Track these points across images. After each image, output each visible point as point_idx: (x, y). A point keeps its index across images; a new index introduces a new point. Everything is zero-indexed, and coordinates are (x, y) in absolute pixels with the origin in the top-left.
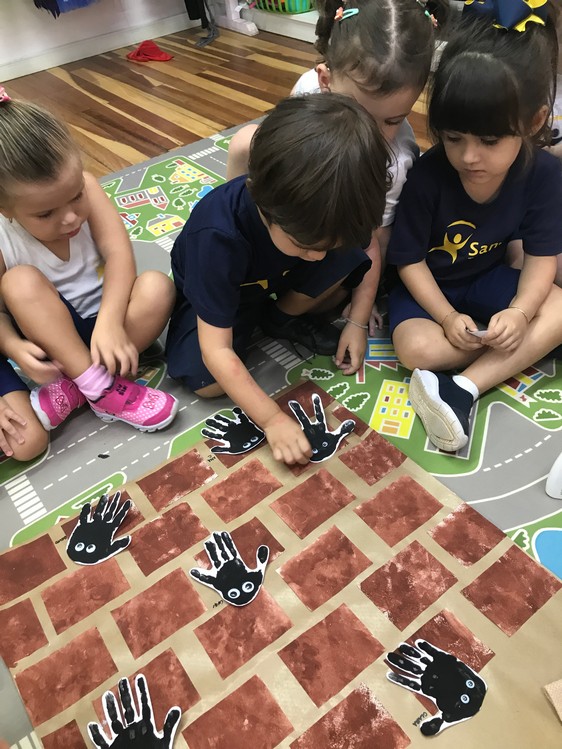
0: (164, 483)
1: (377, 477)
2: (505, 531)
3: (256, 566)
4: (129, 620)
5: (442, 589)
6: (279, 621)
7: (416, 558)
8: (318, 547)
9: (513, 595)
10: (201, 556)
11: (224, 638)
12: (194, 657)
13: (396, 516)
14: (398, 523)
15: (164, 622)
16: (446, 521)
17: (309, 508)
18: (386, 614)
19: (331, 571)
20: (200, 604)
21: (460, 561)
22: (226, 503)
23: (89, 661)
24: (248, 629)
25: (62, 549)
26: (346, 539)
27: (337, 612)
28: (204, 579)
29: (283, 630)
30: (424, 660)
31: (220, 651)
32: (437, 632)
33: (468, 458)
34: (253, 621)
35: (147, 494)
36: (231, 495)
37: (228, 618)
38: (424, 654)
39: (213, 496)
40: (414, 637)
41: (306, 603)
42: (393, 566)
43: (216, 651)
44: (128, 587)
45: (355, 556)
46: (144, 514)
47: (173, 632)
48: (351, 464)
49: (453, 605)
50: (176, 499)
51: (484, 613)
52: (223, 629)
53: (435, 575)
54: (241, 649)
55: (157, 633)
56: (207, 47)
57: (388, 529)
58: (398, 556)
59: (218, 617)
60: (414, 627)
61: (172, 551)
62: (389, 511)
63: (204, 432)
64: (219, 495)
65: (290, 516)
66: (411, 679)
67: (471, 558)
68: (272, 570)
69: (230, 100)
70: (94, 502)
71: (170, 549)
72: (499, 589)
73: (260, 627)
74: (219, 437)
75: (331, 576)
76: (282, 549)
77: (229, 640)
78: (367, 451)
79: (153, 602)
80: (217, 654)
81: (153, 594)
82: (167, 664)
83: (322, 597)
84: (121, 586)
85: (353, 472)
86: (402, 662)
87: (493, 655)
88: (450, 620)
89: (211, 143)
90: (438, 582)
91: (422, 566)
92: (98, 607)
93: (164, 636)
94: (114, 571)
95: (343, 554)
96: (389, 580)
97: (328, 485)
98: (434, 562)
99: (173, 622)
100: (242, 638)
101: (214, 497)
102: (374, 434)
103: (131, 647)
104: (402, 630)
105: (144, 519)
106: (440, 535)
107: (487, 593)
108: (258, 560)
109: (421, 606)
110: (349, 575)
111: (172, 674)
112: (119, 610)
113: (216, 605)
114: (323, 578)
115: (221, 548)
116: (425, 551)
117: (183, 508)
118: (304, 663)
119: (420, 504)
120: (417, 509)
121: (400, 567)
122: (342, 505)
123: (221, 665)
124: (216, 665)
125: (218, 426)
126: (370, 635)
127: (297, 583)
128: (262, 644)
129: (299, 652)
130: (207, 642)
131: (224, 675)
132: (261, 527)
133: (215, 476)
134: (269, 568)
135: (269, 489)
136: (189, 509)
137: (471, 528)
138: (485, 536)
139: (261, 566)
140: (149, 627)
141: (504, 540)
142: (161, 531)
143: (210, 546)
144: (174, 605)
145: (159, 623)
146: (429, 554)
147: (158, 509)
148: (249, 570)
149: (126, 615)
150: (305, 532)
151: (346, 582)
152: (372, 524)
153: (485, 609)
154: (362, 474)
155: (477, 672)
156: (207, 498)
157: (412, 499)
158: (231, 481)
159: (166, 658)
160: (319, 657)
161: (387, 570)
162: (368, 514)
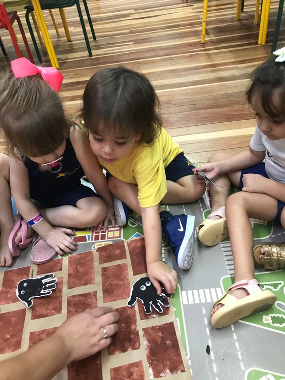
0: (163, 339)
4: (87, 298)
22: (126, 376)
23: (81, 279)
35: (160, 327)
43: (44, 334)
44: (105, 302)
46: (145, 320)
50: (146, 342)
55: (72, 309)
64: (135, 374)
82: (56, 310)
84: (108, 299)
92: (103, 286)
93: (69, 312)
101: (135, 370)
105: (141, 319)
111: (51, 311)
112: (95, 295)
117: (137, 345)
124: (39, 331)
130: (51, 331)
131: (31, 334)
133: (152, 377)
136: (134, 349)
140: (78, 307)
142: (128, 327)
147: (144, 329)
156: (137, 364)
159: (59, 310)
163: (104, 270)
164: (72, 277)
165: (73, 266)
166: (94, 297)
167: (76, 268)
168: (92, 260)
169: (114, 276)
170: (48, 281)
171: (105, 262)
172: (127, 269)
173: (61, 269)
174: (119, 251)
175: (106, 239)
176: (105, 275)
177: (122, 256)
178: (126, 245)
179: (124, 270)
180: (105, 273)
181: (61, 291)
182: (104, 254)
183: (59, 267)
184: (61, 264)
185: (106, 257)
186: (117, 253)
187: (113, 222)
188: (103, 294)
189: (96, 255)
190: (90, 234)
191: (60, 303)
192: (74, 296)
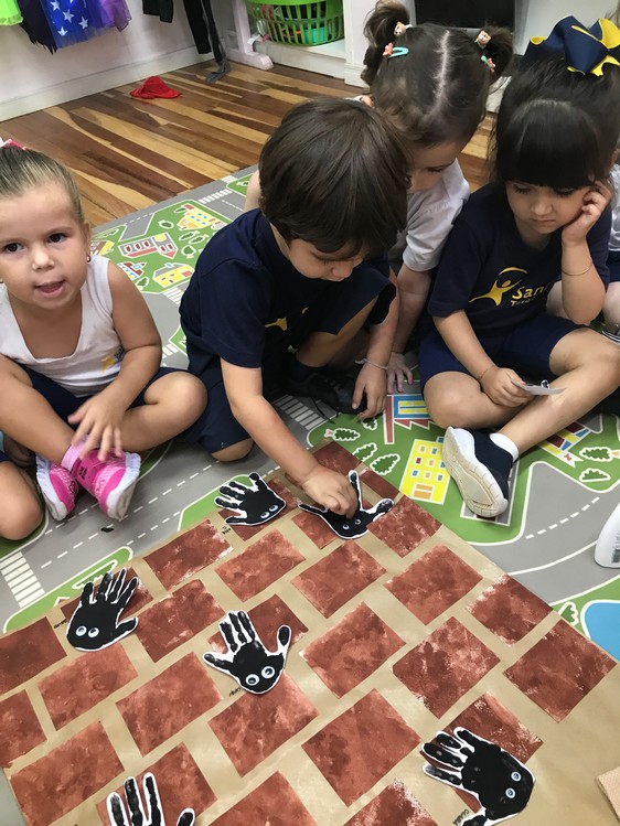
0: (174, 558)
1: (409, 547)
2: (551, 605)
3: (276, 650)
4: (136, 712)
5: (483, 670)
6: (303, 710)
7: (453, 636)
8: (346, 626)
9: (562, 676)
10: (216, 638)
11: (243, 730)
12: (208, 753)
13: (431, 590)
14: (433, 598)
15: (174, 713)
16: (486, 595)
17: (333, 585)
18: (421, 699)
19: (359, 653)
20: (215, 693)
21: (502, 638)
22: (243, 579)
23: (93, 759)
24: (269, 720)
25: (62, 634)
26: (376, 617)
27: (367, 698)
28: (220, 664)
29: (307, 720)
30: (464, 751)
31: (237, 744)
32: (478, 720)
33: (508, 525)
34: (274, 710)
35: (156, 571)
36: (248, 570)
37: (246, 707)
38: (464, 744)
39: (228, 572)
40: (453, 725)
41: (332, 689)
42: (428, 646)
43: (233, 745)
44: (135, 675)
45: (386, 636)
46: (152, 594)
47: (185, 724)
48: (380, 534)
49: (496, 689)
50: (187, 576)
51: (530, 697)
52: (240, 719)
53: (474, 655)
54: (261, 742)
55: (167, 727)
56: (218, 82)
57: (422, 604)
58: (433, 635)
59: (235, 706)
60: (451, 714)
61: (183, 634)
62: (422, 584)
63: (218, 501)
64: (235, 571)
65: (314, 593)
66: (450, 772)
67: (515, 635)
68: (294, 654)
69: (243, 139)
70: (97, 581)
71: (181, 631)
72: (545, 669)
73: (282, 717)
74: (235, 506)
75: (359, 659)
76: (305, 630)
77: (247, 732)
78: (397, 518)
79: (163, 691)
80: (234, 749)
81: (163, 682)
82: (179, 760)
83: (350, 682)
84: (128, 673)
85: (382, 542)
86: (440, 753)
87: (540, 743)
88: (492, 705)
89: (222, 186)
90: (478, 662)
91: (460, 646)
92: (101, 698)
93: (175, 729)
94: (120, 658)
95: (373, 633)
96: (424, 662)
97: (355, 558)
98: (473, 641)
99: (185, 713)
100: (262, 729)
101: (230, 573)
102: (405, 500)
103: (138, 743)
104: (439, 717)
105: (152, 599)
106: (479, 610)
107: (532, 675)
108: (279, 642)
109: (460, 690)
110: (380, 657)
111: (185, 771)
112: (125, 701)
113: (233, 693)
114: (351, 661)
115: (238, 629)
116: (463, 629)
117: (195, 585)
118: (330, 756)
119: (457, 576)
120: (453, 582)
121: (435, 647)
122: (371, 579)
123: (239, 761)
124: (233, 761)
125: (233, 494)
126: (404, 723)
127: (323, 666)
128: (285, 736)
129: (325, 745)
130: (224, 735)
131: (242, 772)
132: (282, 605)
133: (230, 549)
134: (291, 651)
135: (290, 563)
136: (202, 586)
137: (514, 602)
138: (529, 611)
139: (282, 649)
140: (159, 719)
141: (551, 614)
142: (170, 611)
143: (225, 627)
144: (186, 695)
145: (169, 715)
146: (468, 632)
147: (167, 587)
148: (269, 654)
149: (133, 707)
150: (330, 609)
151: (377, 665)
152: (405, 600)
153: (530, 692)
154: (393, 545)
155: (524, 763)
156: (222, 574)
157: (448, 571)
158: (248, 555)
159: (177, 755)
160: (347, 750)
161: (421, 650)
162: (400, 589)
164: (91, 785)
165: (60, 802)
166: (130, 702)
167: (64, 791)
168: (36, 767)
169: (72, 692)
176: (72, 712)
177: (18, 701)
180: (68, 714)
182: (18, 743)
185: (24, 736)
186: (11, 717)
188: (118, 688)
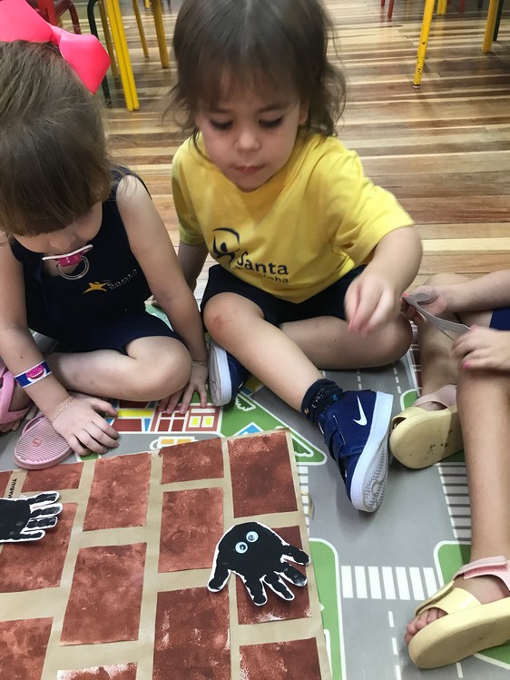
4: (124, 558)
11: (14, 647)
15: (90, 591)
23: (115, 512)
25: (263, 519)
31: (9, 635)
35: (283, 645)
37: (30, 664)
43: (12, 631)
44: (162, 570)
46: (249, 626)
52: (25, 651)
55: (85, 580)
61: (167, 638)
77: (9, 651)
79: (122, 589)
80: (8, 630)
81: (132, 593)
82: (47, 577)
84: (169, 565)
99: (81, 600)
111: (35, 578)
112: (142, 552)
130: (29, 627)
140: (98, 575)
142: (208, 637)
144: (98, 611)
145: (93, 585)
147: (245, 649)
149: (131, 557)
159: (54, 578)
163: (171, 497)
164: (96, 505)
165: (104, 482)
166: (137, 556)
167: (109, 487)
168: (146, 472)
169: (191, 512)
170: (43, 508)
171: (173, 479)
172: (220, 501)
173: (76, 485)
174: (208, 460)
175: (184, 431)
176: (171, 508)
177: (214, 471)
178: (225, 447)
179: (213, 503)
180: (172, 505)
181: (67, 533)
182: (175, 464)
183: (73, 481)
184: (79, 474)
185: (179, 469)
186: (203, 463)
187: (204, 394)
188: (161, 551)
189: (157, 464)
190: (151, 416)
191: (61, 561)
192: (95, 549)
